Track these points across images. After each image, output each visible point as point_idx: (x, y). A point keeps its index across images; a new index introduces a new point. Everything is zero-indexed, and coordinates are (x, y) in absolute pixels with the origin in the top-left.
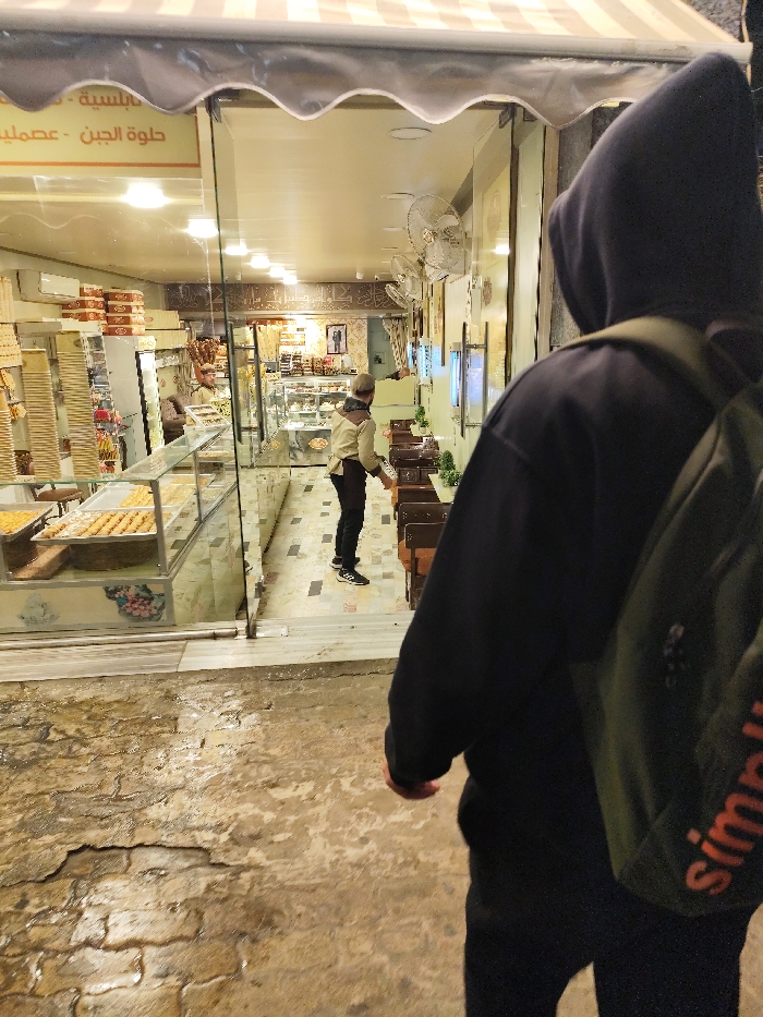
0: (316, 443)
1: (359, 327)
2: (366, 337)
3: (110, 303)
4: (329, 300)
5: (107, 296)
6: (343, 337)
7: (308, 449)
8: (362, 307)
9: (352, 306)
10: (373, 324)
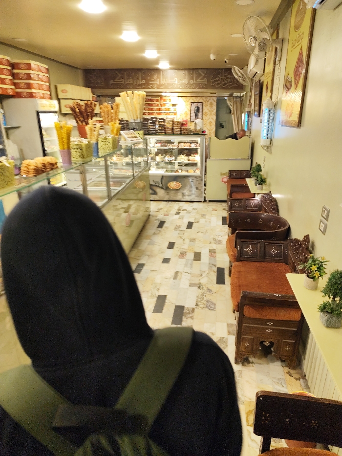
0: (173, 185)
1: (211, 104)
2: (215, 111)
3: (15, 71)
4: (192, 82)
5: (13, 66)
6: (201, 110)
7: (167, 189)
8: (213, 87)
9: (206, 86)
10: (220, 102)
